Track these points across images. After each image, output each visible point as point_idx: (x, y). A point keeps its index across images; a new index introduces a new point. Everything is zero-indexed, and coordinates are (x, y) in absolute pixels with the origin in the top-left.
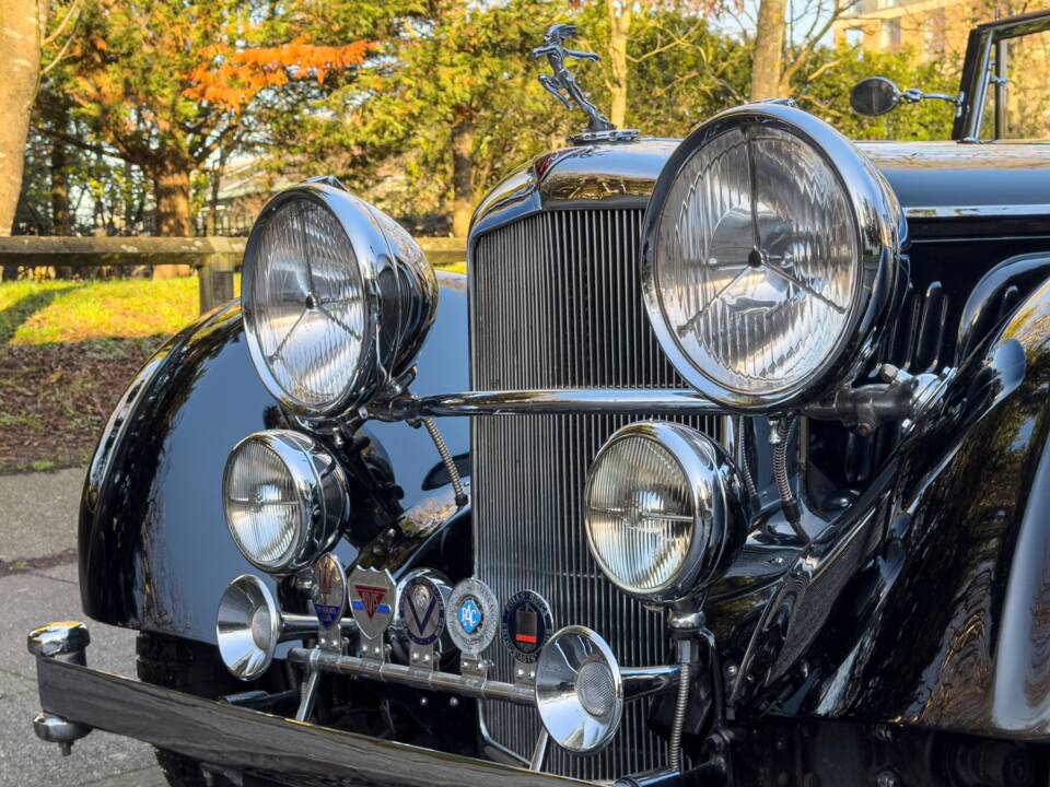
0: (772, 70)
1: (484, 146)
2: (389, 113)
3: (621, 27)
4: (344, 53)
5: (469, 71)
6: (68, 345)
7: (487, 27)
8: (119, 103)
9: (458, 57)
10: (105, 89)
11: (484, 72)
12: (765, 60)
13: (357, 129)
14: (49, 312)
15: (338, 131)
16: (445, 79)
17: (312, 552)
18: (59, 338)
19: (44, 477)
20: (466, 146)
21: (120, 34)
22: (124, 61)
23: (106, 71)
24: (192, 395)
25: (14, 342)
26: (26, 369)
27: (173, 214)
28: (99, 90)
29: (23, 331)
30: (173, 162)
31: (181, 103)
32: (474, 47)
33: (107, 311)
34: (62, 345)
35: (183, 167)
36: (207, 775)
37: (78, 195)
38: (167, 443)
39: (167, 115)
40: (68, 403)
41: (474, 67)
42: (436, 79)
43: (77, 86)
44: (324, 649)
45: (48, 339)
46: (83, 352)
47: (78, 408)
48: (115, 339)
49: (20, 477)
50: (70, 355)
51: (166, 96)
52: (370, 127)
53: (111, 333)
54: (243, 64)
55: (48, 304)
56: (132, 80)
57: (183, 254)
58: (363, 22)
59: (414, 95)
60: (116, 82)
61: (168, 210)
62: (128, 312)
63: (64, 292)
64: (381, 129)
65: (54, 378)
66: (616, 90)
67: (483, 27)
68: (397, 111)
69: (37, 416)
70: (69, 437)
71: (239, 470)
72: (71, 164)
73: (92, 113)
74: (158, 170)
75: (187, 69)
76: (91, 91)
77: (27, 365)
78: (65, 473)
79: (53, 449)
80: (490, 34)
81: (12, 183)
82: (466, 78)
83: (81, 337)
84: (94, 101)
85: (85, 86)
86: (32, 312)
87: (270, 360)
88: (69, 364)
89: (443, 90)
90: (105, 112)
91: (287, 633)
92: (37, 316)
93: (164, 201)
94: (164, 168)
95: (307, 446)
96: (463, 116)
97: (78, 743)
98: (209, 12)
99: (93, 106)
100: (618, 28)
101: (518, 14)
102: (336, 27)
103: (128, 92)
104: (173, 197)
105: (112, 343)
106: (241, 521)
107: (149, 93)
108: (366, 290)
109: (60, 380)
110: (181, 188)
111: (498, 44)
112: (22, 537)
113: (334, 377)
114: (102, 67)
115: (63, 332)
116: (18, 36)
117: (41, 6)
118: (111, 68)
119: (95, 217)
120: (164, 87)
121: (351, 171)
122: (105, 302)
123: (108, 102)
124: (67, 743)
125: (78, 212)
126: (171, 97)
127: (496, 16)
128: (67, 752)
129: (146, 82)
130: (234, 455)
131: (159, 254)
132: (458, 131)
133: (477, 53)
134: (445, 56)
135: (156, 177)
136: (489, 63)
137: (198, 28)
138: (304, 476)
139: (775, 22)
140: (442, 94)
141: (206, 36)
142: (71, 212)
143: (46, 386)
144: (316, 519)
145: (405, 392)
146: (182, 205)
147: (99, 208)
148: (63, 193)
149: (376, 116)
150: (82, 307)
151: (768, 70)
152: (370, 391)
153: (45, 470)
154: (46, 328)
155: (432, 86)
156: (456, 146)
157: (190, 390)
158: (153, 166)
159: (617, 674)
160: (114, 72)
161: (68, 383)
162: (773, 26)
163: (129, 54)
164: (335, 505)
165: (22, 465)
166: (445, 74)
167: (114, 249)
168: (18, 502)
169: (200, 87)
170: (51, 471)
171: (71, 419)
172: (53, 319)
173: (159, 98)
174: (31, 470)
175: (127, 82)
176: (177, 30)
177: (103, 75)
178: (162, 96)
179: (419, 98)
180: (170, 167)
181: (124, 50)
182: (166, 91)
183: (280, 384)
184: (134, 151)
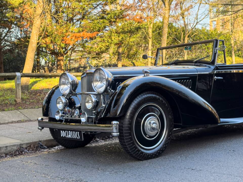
0: (165, 41)
1: (126, 50)
2: (102, 45)
3: (151, 27)
4: (93, 34)
5: (118, 37)
6: (40, 90)
7: (121, 29)
8: (50, 44)
9: (116, 34)
10: (47, 42)
11: (121, 37)
12: (164, 40)
13: (96, 48)
14: (37, 84)
15: (92, 49)
16: (113, 39)
17: (64, 108)
18: (39, 89)
19: (37, 109)
20: (121, 50)
21: (50, 31)
22: (51, 36)
23: (47, 38)
24: (54, 94)
25: (31, 89)
26: (34, 94)
27: (60, 65)
28: (46, 42)
29: (33, 87)
30: (60, 54)
31: (62, 44)
32: (119, 32)
33: (47, 84)
34: (39, 90)
35: (62, 55)
36: (54, 130)
37: (42, 60)
38: (51, 99)
39: (59, 46)
40: (40, 99)
41: (119, 36)
42: (111, 39)
43: (42, 41)
44: (65, 117)
45: (37, 89)
46: (43, 91)
47: (42, 99)
48: (48, 89)
49: (33, 109)
50: (41, 91)
51: (59, 43)
52: (98, 48)
53: (47, 88)
54: (73, 36)
55: (37, 83)
56: (52, 40)
57: (58, 75)
58: (97, 28)
59: (107, 42)
60: (49, 40)
61: (59, 64)
62: (50, 84)
63: (39, 81)
64: (101, 48)
65: (38, 95)
66: (150, 40)
67: (120, 28)
68: (104, 45)
69: (36, 100)
70: (40, 104)
71: (58, 100)
72: (41, 55)
73: (45, 46)
74: (57, 56)
75: (63, 37)
76: (45, 42)
77: (34, 93)
78: (40, 108)
79: (38, 105)
80: (122, 30)
81: (32, 64)
82: (117, 38)
83: (42, 88)
84: (45, 44)
85: (43, 41)
86: (34, 84)
87: (62, 90)
88: (40, 93)
89: (113, 41)
90: (47, 46)
91: (62, 116)
92: (35, 85)
93: (58, 62)
94: (59, 55)
95: (64, 98)
96: (119, 44)
97: (42, 130)
98: (67, 27)
99: (45, 45)
100: (150, 27)
101: (127, 26)
102: (91, 29)
103: (52, 42)
104: (60, 61)
105: (47, 89)
106: (58, 105)
107: (55, 42)
108: (70, 83)
109: (39, 95)
110: (62, 59)
111: (123, 32)
112: (34, 117)
113: (67, 92)
114: (47, 37)
115: (39, 88)
116: (34, 41)
117: (37, 36)
118: (49, 37)
119: (45, 64)
120: (58, 41)
121: (96, 56)
122: (46, 83)
123: (48, 44)
124: (41, 130)
125: (42, 63)
126: (60, 43)
127: (123, 27)
128: (41, 131)
129: (55, 40)
130: (57, 99)
131: (54, 75)
132: (119, 48)
133: (119, 34)
134: (113, 34)
135: (57, 57)
136: (122, 36)
137: (65, 30)
138: (64, 101)
139: (165, 33)
140: (112, 42)
141: (67, 31)
142: (40, 63)
143: (37, 96)
144: (65, 105)
145: (75, 93)
146: (62, 63)
147: (46, 62)
148: (39, 60)
149: (100, 46)
150: (43, 83)
151: (164, 41)
152: (71, 93)
153: (37, 108)
154: (37, 87)
155: (110, 40)
156: (118, 50)
157: (54, 93)
158: (56, 55)
159: (87, 116)
160: (49, 38)
161: (40, 96)
162: (165, 34)
163: (52, 35)
164: (67, 104)
165: (34, 107)
166: (113, 38)
167: (47, 75)
168: (33, 112)
169: (65, 41)
170: (38, 108)
171: (41, 101)
172: (37, 85)
173: (57, 43)
174: (35, 108)
175: (51, 40)
176: (61, 30)
177: (47, 39)
178: (58, 43)
179: (108, 42)
180: (60, 55)
181: (51, 34)
182: (58, 42)
183: (62, 92)
184: (53, 53)
